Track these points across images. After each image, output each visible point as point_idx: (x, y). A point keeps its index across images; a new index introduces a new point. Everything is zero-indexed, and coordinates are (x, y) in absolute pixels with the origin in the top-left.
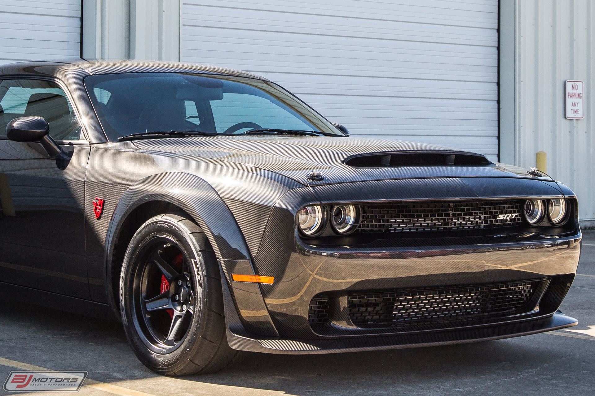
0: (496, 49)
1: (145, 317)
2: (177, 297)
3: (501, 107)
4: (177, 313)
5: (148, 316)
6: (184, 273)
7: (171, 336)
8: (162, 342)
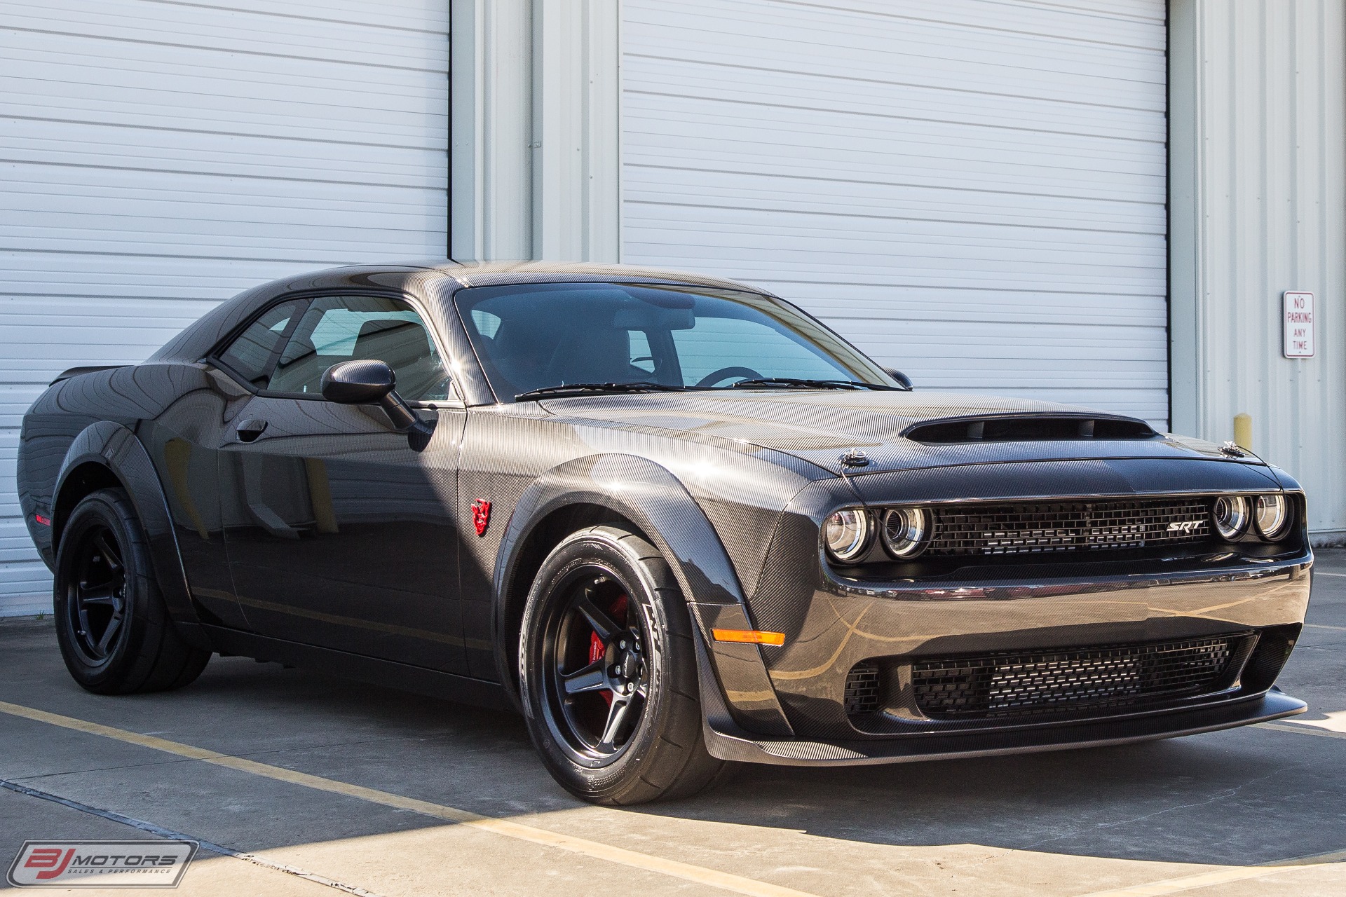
0: (1163, 237)
1: (563, 704)
2: (618, 670)
3: (1173, 338)
4: (618, 696)
5: (568, 703)
6: (631, 628)
7: (608, 737)
8: (593, 747)
